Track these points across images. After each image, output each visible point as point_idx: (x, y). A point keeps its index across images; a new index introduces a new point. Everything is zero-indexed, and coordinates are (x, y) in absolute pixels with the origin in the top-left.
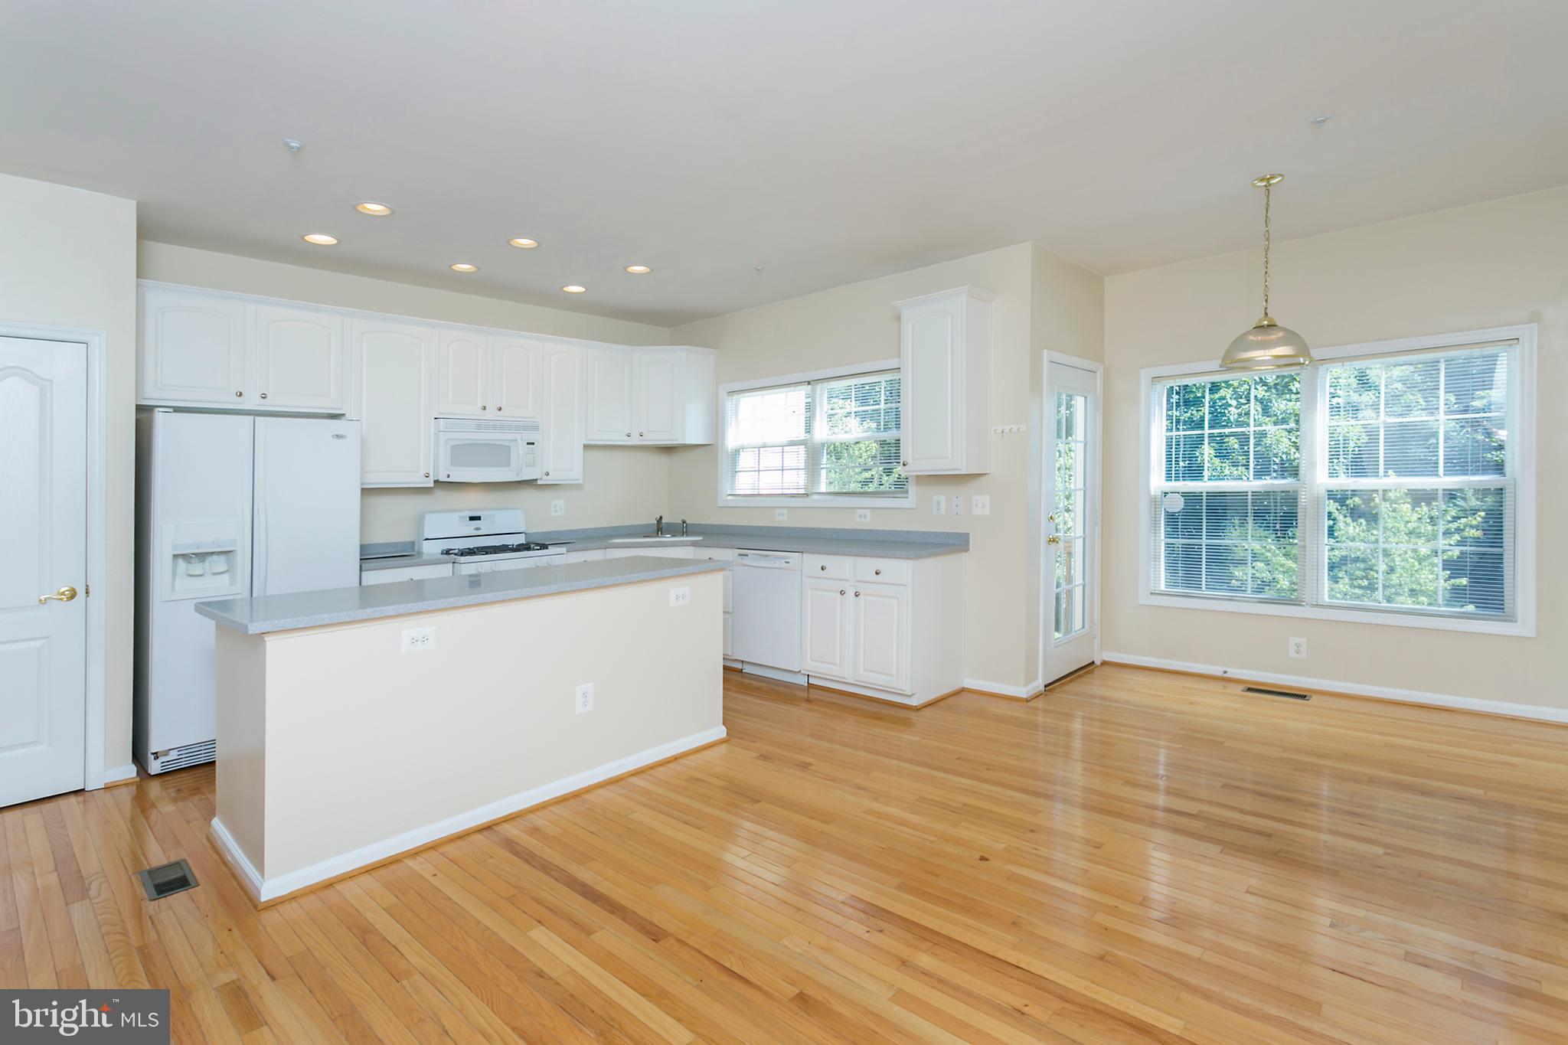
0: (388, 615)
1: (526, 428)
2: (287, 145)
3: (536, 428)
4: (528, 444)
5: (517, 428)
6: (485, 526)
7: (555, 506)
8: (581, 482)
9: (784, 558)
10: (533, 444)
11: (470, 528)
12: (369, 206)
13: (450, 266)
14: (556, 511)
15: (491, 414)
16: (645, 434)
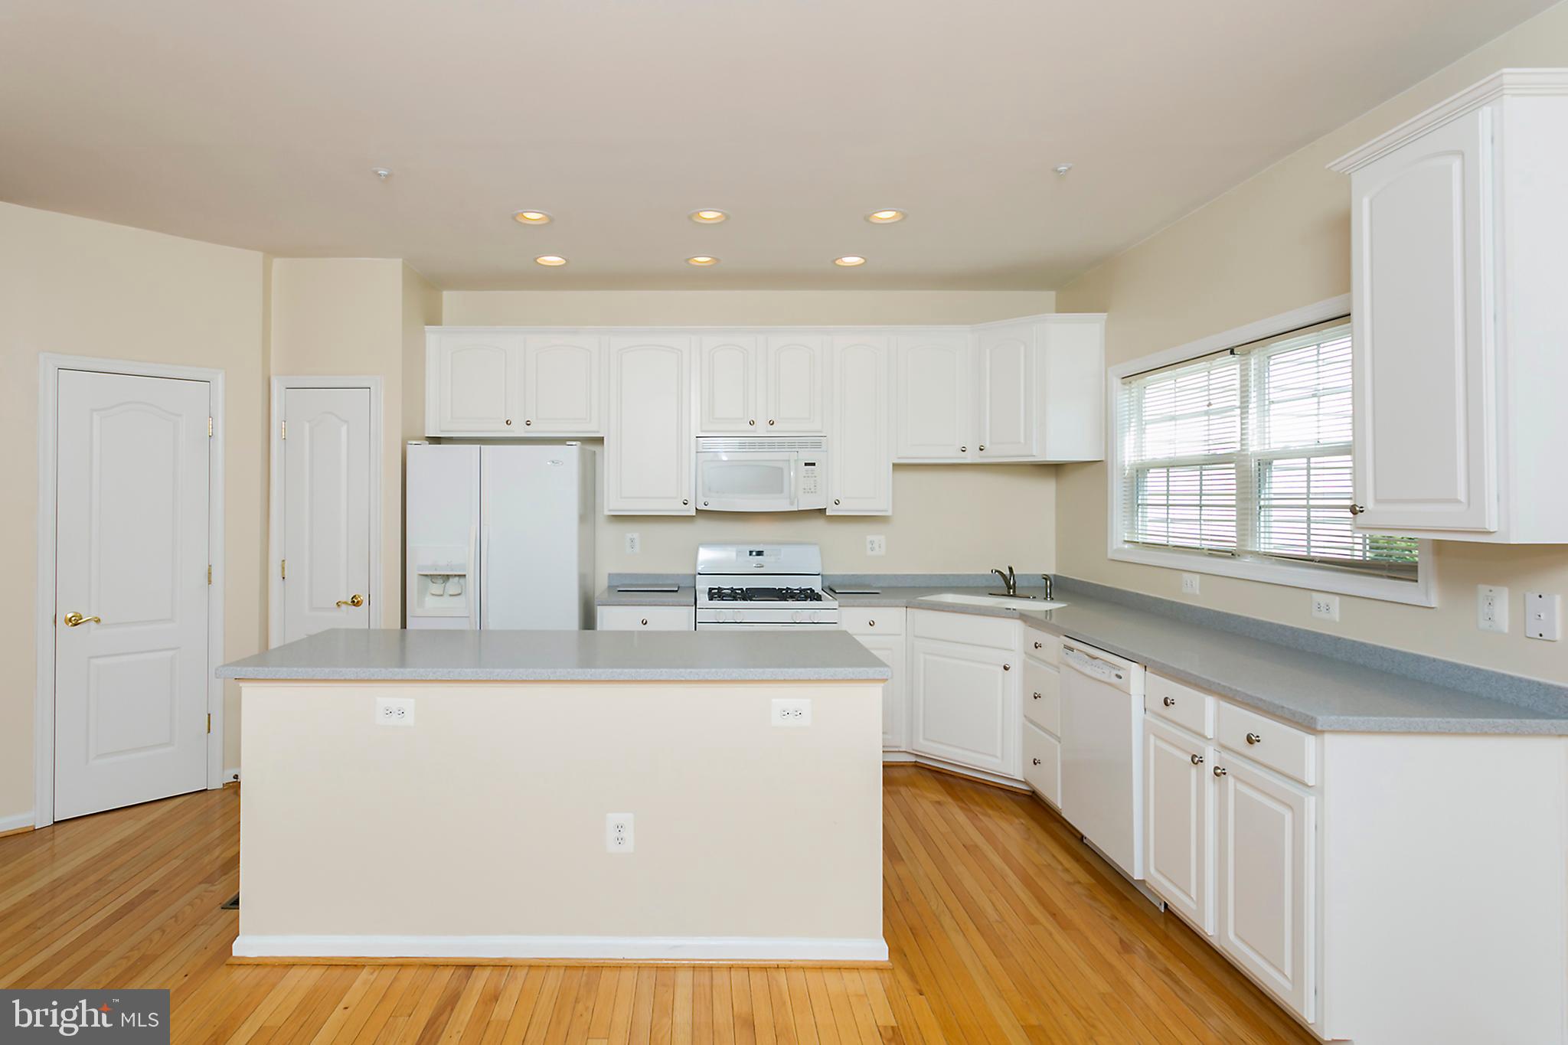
0: (347, 678)
1: (804, 446)
2: (376, 172)
3: (817, 445)
4: (806, 464)
5: (791, 445)
6: (769, 563)
7: (872, 543)
8: (889, 513)
9: (1114, 666)
10: (814, 464)
11: (751, 564)
12: (529, 215)
13: (687, 260)
14: (872, 549)
15: (762, 428)
16: (987, 445)
